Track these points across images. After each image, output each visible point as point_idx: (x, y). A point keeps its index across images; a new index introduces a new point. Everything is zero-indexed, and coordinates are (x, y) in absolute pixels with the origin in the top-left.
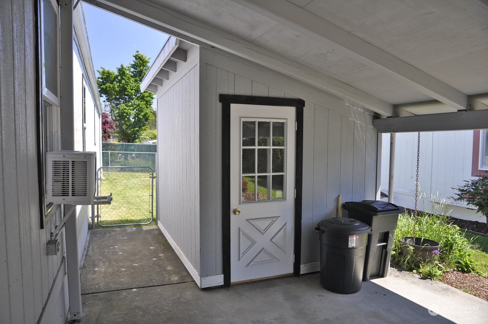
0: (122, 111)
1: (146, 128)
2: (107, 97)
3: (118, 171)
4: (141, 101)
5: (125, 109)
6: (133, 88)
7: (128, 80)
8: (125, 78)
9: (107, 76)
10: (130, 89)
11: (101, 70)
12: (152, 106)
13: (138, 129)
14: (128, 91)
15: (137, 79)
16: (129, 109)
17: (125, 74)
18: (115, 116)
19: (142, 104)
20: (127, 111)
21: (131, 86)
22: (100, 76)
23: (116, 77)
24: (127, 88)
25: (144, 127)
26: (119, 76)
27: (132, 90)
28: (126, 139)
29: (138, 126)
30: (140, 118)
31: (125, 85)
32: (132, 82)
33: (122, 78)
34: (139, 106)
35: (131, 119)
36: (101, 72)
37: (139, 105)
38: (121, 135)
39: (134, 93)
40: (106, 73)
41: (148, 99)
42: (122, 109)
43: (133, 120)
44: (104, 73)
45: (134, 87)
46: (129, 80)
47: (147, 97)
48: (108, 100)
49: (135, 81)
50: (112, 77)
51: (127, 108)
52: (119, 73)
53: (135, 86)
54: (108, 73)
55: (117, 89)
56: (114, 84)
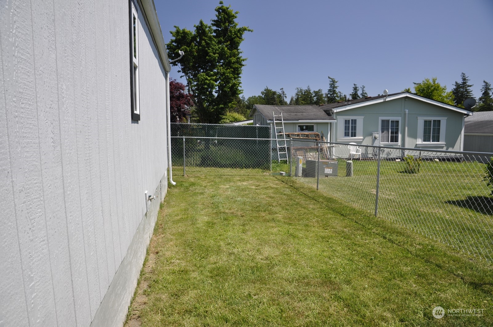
0: (201, 82)
1: (233, 104)
2: (183, 66)
3: (197, 166)
4: (227, 69)
5: (207, 79)
6: (216, 51)
7: (209, 41)
8: (206, 38)
9: (182, 36)
10: (212, 52)
11: (174, 30)
12: (240, 75)
13: (223, 106)
14: (210, 56)
15: (222, 40)
16: (211, 79)
17: (206, 34)
18: (192, 90)
19: (228, 73)
20: (208, 82)
21: (213, 49)
22: (174, 38)
23: (194, 38)
24: (209, 51)
25: (231, 104)
26: (197, 37)
27: (214, 54)
28: (207, 119)
29: (223, 102)
30: (226, 91)
31: (205, 48)
32: (215, 44)
33: (201, 39)
34: (225, 75)
35: (214, 93)
36: (175, 32)
37: (224, 73)
38: (201, 114)
39: (217, 58)
40: (181, 33)
41: (236, 65)
42: (202, 79)
43: (216, 95)
44: (178, 32)
45: (218, 50)
46: (211, 41)
47: (234, 63)
48: (184, 70)
49: (218, 43)
50: (188, 39)
51: (209, 78)
52: (198, 32)
53: (219, 48)
54: (184, 32)
55: (195, 54)
56: (191, 47)
